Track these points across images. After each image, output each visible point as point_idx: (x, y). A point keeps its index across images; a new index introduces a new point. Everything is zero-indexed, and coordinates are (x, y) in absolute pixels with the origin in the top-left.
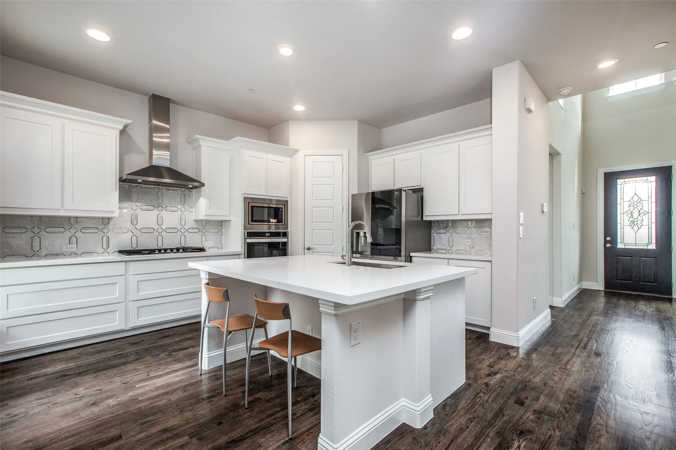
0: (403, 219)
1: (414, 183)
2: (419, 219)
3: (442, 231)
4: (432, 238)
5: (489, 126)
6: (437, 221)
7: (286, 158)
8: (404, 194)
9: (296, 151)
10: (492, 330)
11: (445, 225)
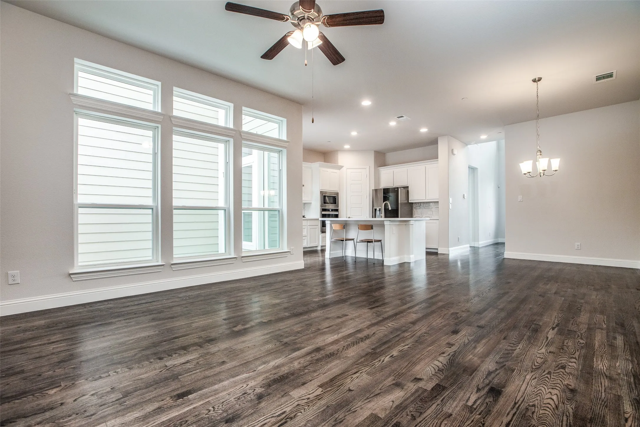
0: (399, 202)
1: (404, 184)
2: (407, 202)
3: (418, 208)
4: (413, 211)
5: (437, 159)
6: (416, 203)
7: (337, 170)
8: (399, 189)
9: (342, 167)
10: (439, 249)
11: (419, 205)
